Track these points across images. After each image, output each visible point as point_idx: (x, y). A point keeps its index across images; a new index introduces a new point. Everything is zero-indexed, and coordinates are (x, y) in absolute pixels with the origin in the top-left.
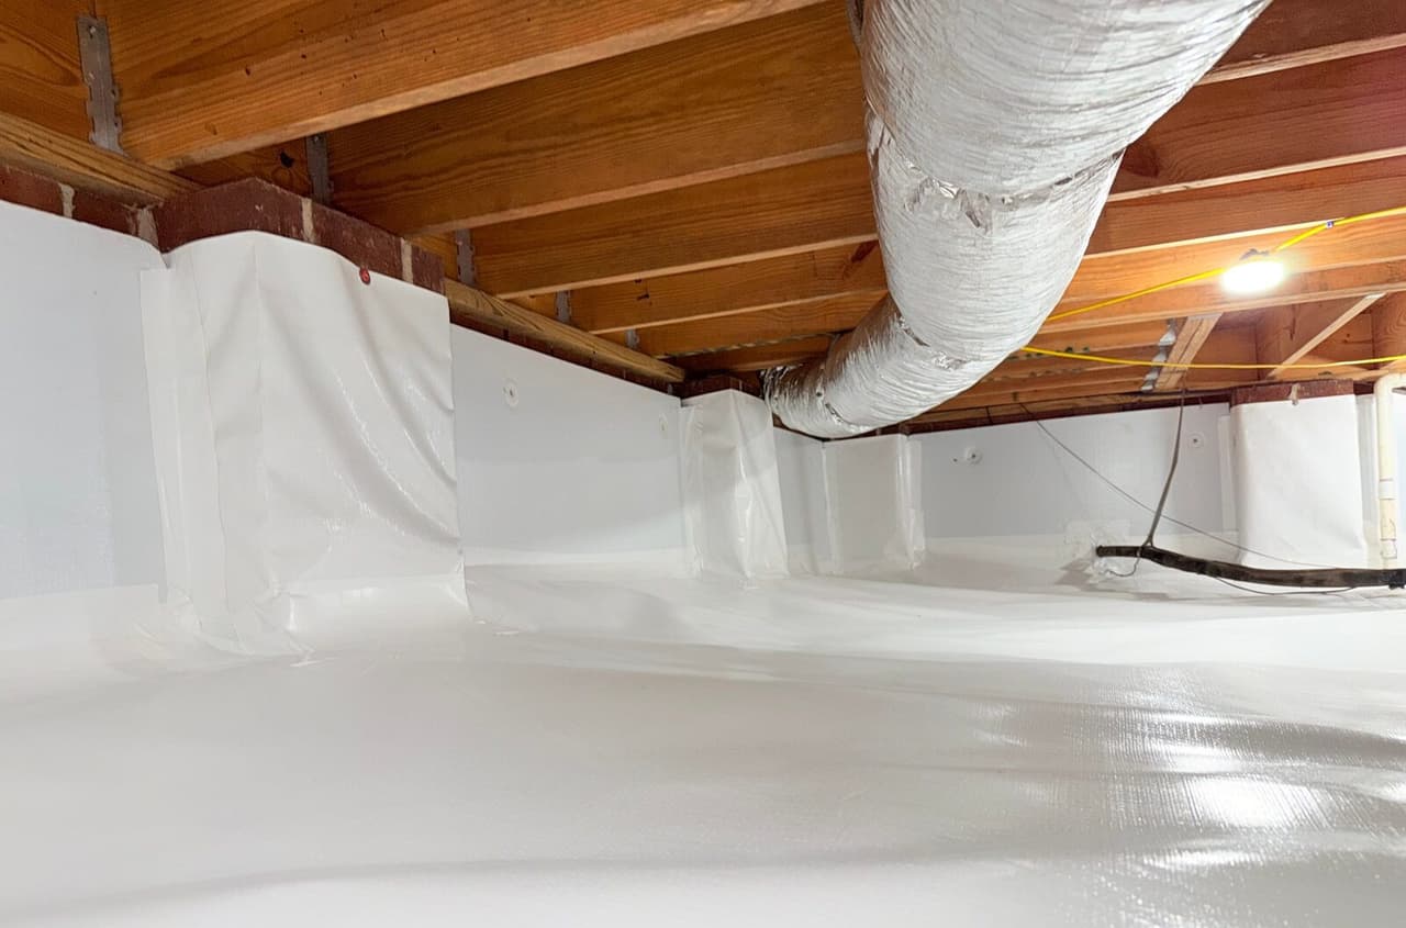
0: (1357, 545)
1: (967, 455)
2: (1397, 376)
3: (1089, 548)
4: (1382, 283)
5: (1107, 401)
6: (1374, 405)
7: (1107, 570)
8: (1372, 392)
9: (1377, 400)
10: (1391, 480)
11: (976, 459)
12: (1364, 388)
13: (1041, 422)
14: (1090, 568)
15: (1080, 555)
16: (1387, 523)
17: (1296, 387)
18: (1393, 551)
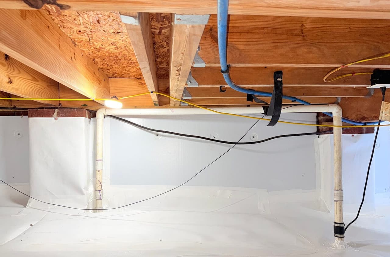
0: (81, 192)
8: (95, 117)
9: (97, 121)
10: (100, 160)
16: (98, 182)
17: (56, 110)
18: (99, 196)
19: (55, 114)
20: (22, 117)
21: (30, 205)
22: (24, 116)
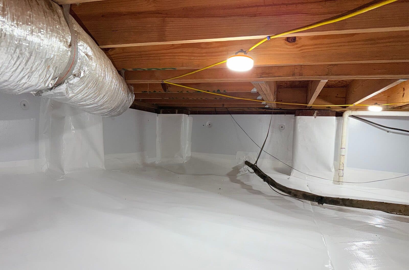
0: (330, 170)
1: (207, 124)
2: (351, 111)
3: (243, 161)
4: (324, 75)
5: (254, 110)
6: (342, 121)
7: (248, 170)
8: (342, 116)
9: (343, 120)
10: (344, 148)
11: (210, 126)
12: (339, 114)
13: (233, 115)
14: (243, 168)
15: (240, 163)
16: (341, 164)
17: (316, 111)
18: (342, 174)
19: (315, 114)
20: (285, 115)
21: (293, 175)
22: (286, 115)
